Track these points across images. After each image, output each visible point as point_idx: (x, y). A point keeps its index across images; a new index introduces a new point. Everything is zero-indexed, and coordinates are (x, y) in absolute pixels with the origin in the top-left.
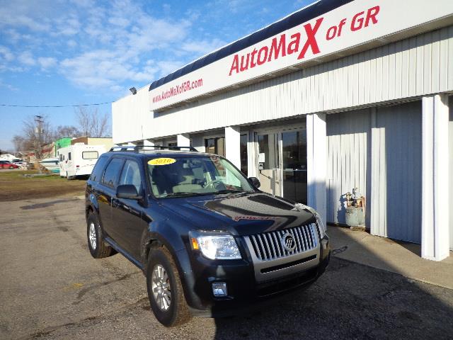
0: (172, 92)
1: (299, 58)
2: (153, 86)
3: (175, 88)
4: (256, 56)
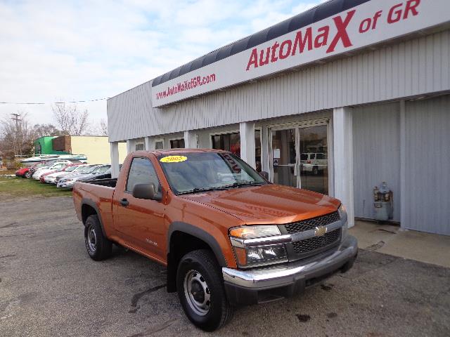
0: (180, 88)
1: (328, 52)
2: (156, 82)
3: (182, 83)
4: (278, 50)
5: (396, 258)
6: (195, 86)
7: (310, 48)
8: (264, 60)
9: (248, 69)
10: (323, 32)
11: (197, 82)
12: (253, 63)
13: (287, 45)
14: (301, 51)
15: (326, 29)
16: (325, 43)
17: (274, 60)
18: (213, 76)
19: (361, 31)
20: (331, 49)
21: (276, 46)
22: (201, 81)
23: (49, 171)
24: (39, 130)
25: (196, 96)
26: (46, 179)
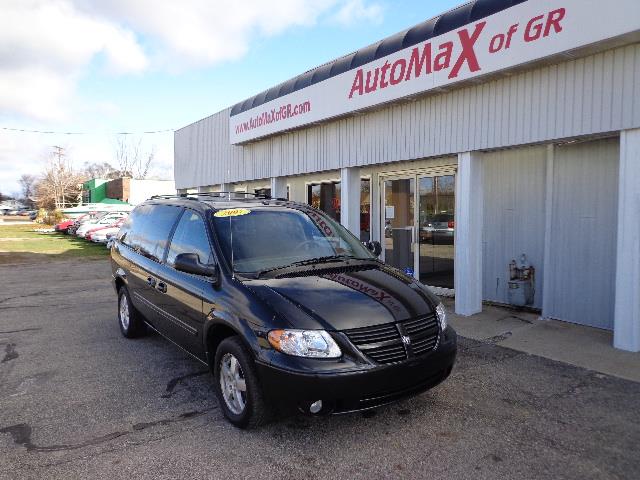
1: (451, 76)
2: (236, 110)
3: (269, 113)
4: (389, 71)
5: (518, 352)
6: (284, 118)
7: (428, 71)
8: (371, 85)
9: (350, 96)
10: (445, 50)
11: (287, 112)
12: (357, 88)
13: (399, 66)
14: (417, 74)
15: (449, 45)
16: (446, 65)
17: (383, 85)
18: (308, 103)
19: (492, 50)
20: (454, 74)
21: (386, 66)
22: (292, 111)
23: (98, 226)
24: (90, 170)
25: (286, 131)
26: (94, 237)
